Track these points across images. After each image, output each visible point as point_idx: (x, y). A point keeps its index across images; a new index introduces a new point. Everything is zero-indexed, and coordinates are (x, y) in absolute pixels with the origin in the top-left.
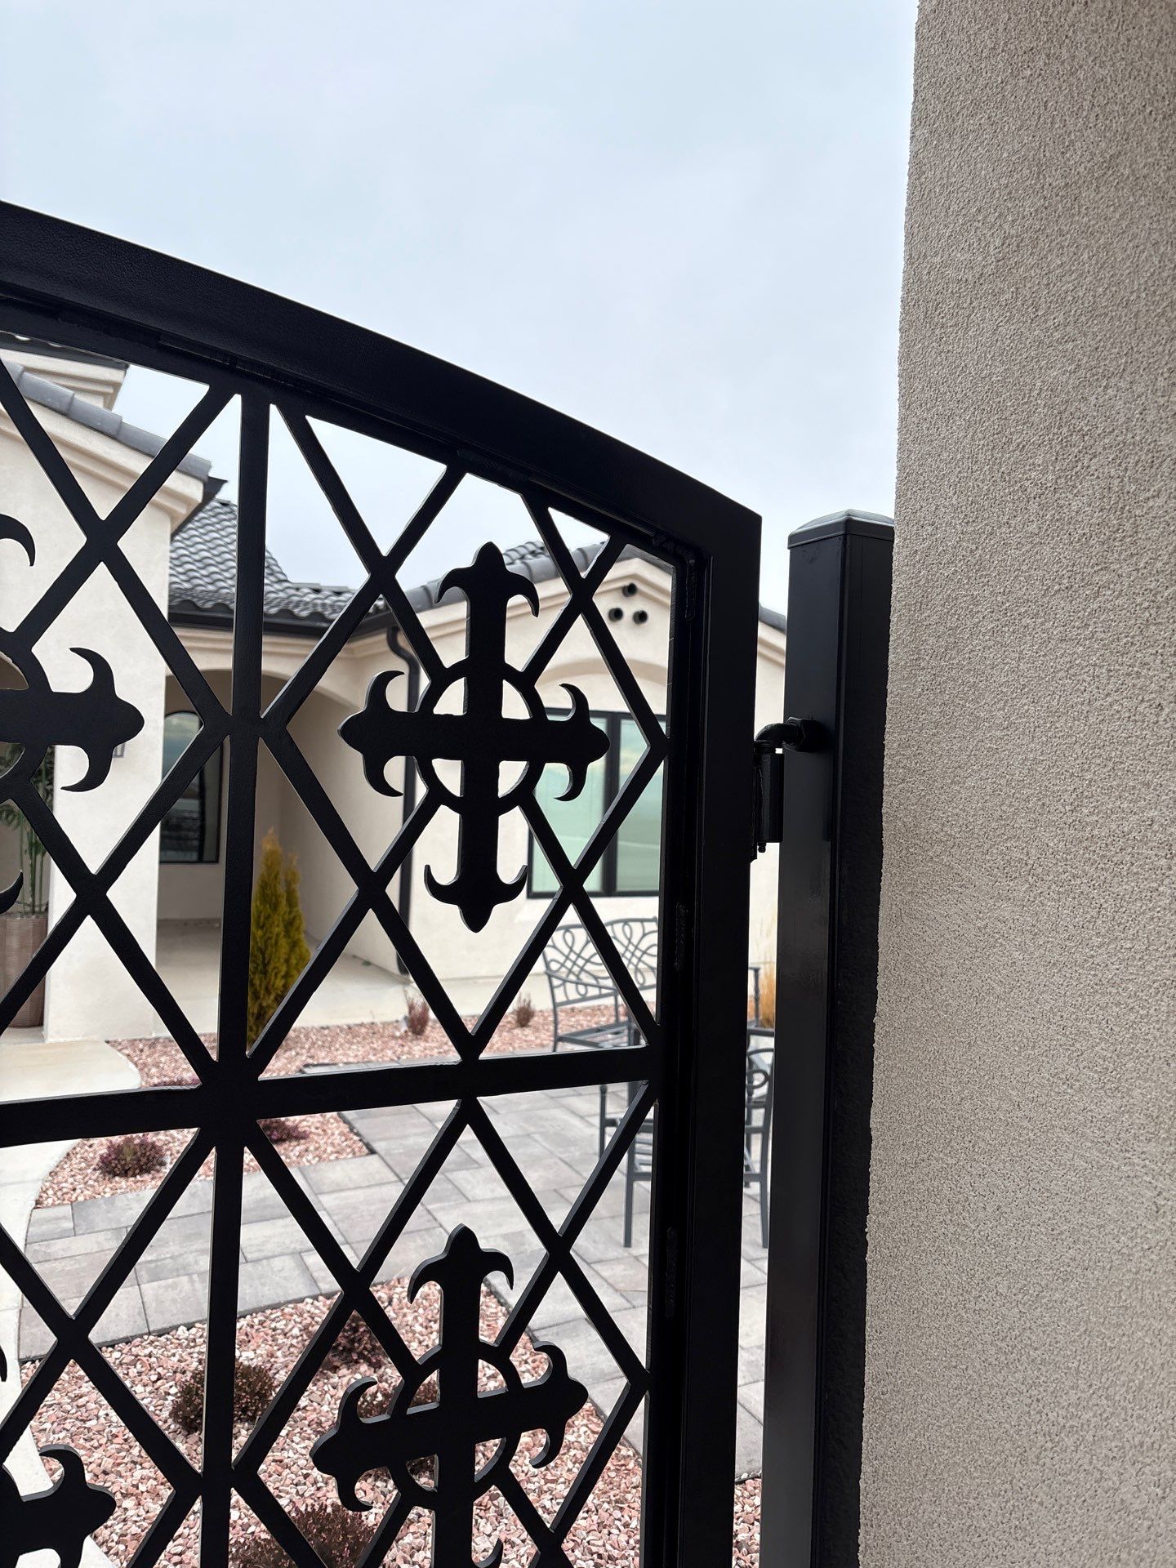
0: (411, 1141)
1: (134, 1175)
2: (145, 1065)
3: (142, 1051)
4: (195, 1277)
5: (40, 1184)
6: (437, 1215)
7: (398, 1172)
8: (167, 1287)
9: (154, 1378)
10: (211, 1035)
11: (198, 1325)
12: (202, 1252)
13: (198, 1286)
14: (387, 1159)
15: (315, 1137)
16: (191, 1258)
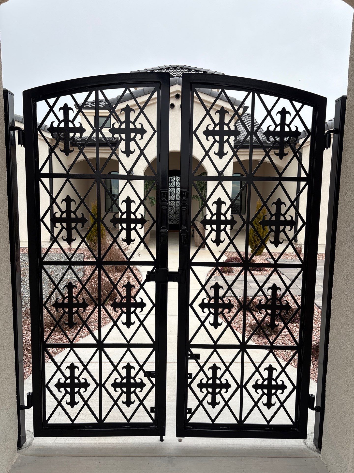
0: (293, 273)
1: (227, 273)
2: (228, 256)
3: (227, 254)
4: (241, 290)
5: (207, 273)
6: (298, 286)
7: (289, 278)
10: (243, 252)
11: (242, 297)
12: (242, 286)
13: (241, 291)
14: (287, 276)
15: (269, 271)
16: (240, 287)
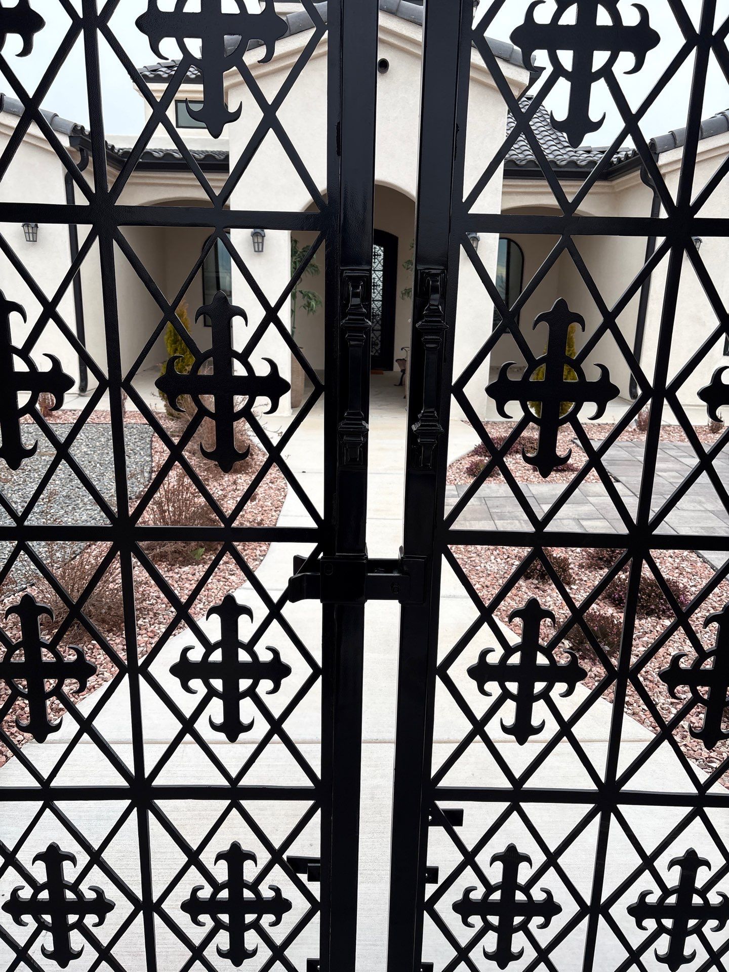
8: (508, 524)
9: (506, 557)
14: (625, 484)
